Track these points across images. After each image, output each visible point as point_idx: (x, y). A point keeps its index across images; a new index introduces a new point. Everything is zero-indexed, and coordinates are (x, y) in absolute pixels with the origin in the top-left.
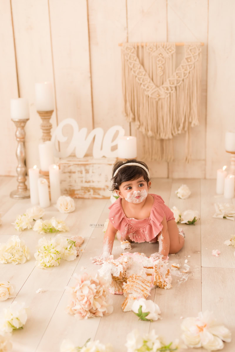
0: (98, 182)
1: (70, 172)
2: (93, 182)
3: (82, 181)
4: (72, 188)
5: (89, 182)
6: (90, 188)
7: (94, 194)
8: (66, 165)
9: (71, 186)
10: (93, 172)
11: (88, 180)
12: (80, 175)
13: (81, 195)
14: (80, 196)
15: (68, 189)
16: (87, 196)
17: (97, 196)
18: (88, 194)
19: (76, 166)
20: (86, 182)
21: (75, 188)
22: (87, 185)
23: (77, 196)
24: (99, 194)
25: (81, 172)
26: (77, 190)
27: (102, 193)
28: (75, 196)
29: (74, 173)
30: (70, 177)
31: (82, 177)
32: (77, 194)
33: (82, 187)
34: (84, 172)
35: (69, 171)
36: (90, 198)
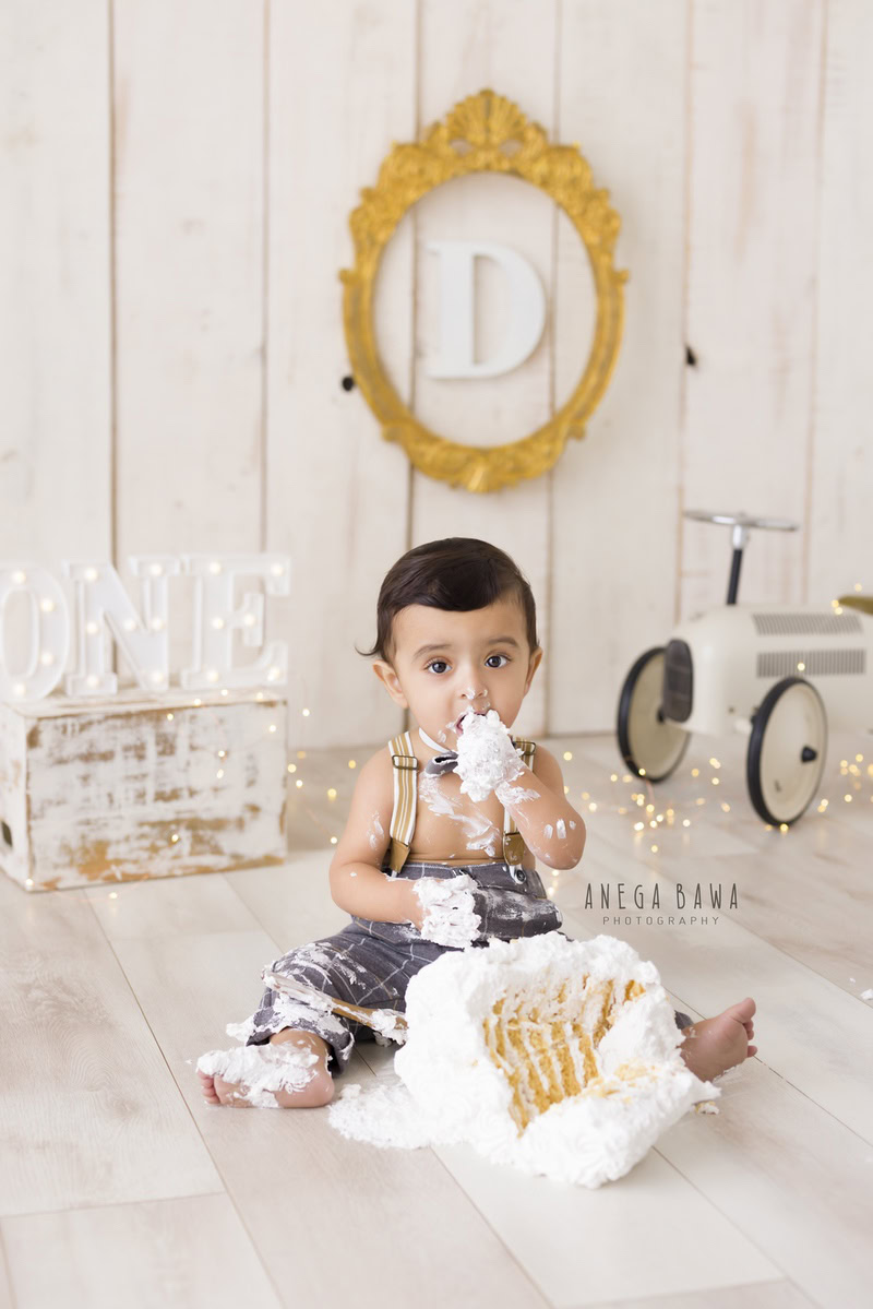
0: (216, 790)
1: (87, 758)
2: (192, 793)
3: (141, 796)
4: (93, 837)
5: (174, 795)
6: (178, 822)
7: (193, 853)
8: (69, 721)
9: (88, 823)
10: (193, 748)
11: (168, 789)
12: (133, 766)
13: (135, 862)
14: (131, 869)
15: (75, 843)
16: (160, 865)
17: (208, 860)
18: (169, 853)
19: (118, 722)
20: (161, 797)
21: (111, 834)
22: (165, 811)
23: (117, 871)
24: (217, 851)
25: (139, 752)
26: (118, 842)
27: (228, 841)
28: (106, 873)
29: (107, 756)
30: (85, 779)
31: (144, 776)
32: (118, 862)
33: (141, 824)
34: (152, 750)
35: (84, 749)
36: (178, 872)
